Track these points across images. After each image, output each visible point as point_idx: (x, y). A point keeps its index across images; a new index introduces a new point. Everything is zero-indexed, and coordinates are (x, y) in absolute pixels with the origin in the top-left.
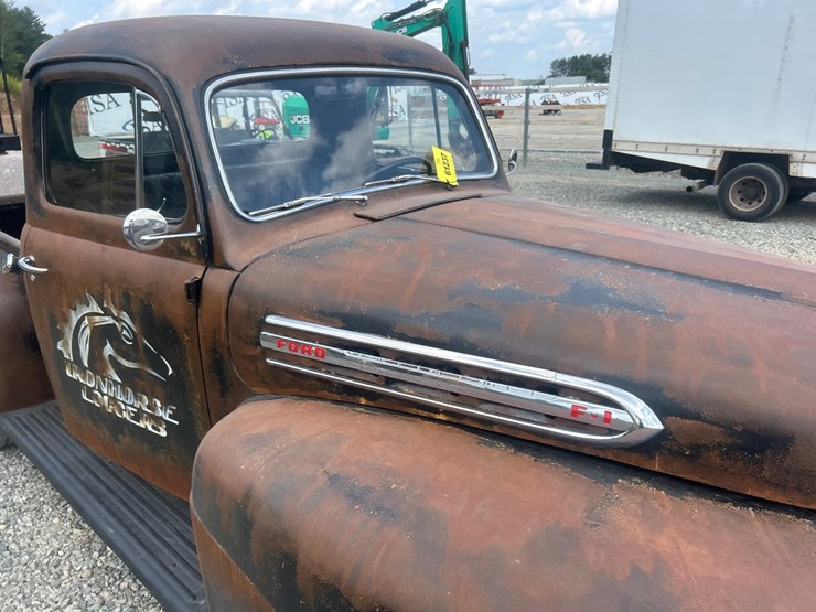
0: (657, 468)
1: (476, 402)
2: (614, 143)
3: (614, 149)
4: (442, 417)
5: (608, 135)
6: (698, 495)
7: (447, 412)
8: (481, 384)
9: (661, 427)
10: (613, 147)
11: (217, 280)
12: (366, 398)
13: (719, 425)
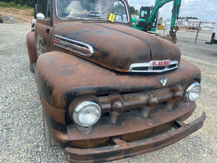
0: (93, 61)
1: (74, 49)
2: (215, 37)
3: (215, 39)
4: (71, 53)
5: (214, 34)
6: (97, 66)
7: (72, 52)
8: (76, 46)
9: (93, 52)
10: (214, 38)
11: (51, 29)
12: (64, 50)
13: (100, 52)
